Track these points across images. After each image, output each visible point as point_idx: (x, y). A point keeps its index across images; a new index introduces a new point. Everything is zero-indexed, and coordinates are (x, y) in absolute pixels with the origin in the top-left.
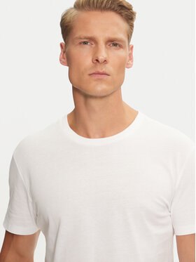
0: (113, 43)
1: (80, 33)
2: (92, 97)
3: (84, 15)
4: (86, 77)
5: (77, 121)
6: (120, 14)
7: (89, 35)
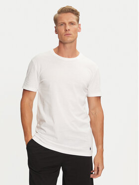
0: (72, 23)
1: (60, 22)
2: (66, 43)
3: (60, 15)
4: (63, 36)
5: (58, 51)
6: (73, 13)
7: (63, 22)
